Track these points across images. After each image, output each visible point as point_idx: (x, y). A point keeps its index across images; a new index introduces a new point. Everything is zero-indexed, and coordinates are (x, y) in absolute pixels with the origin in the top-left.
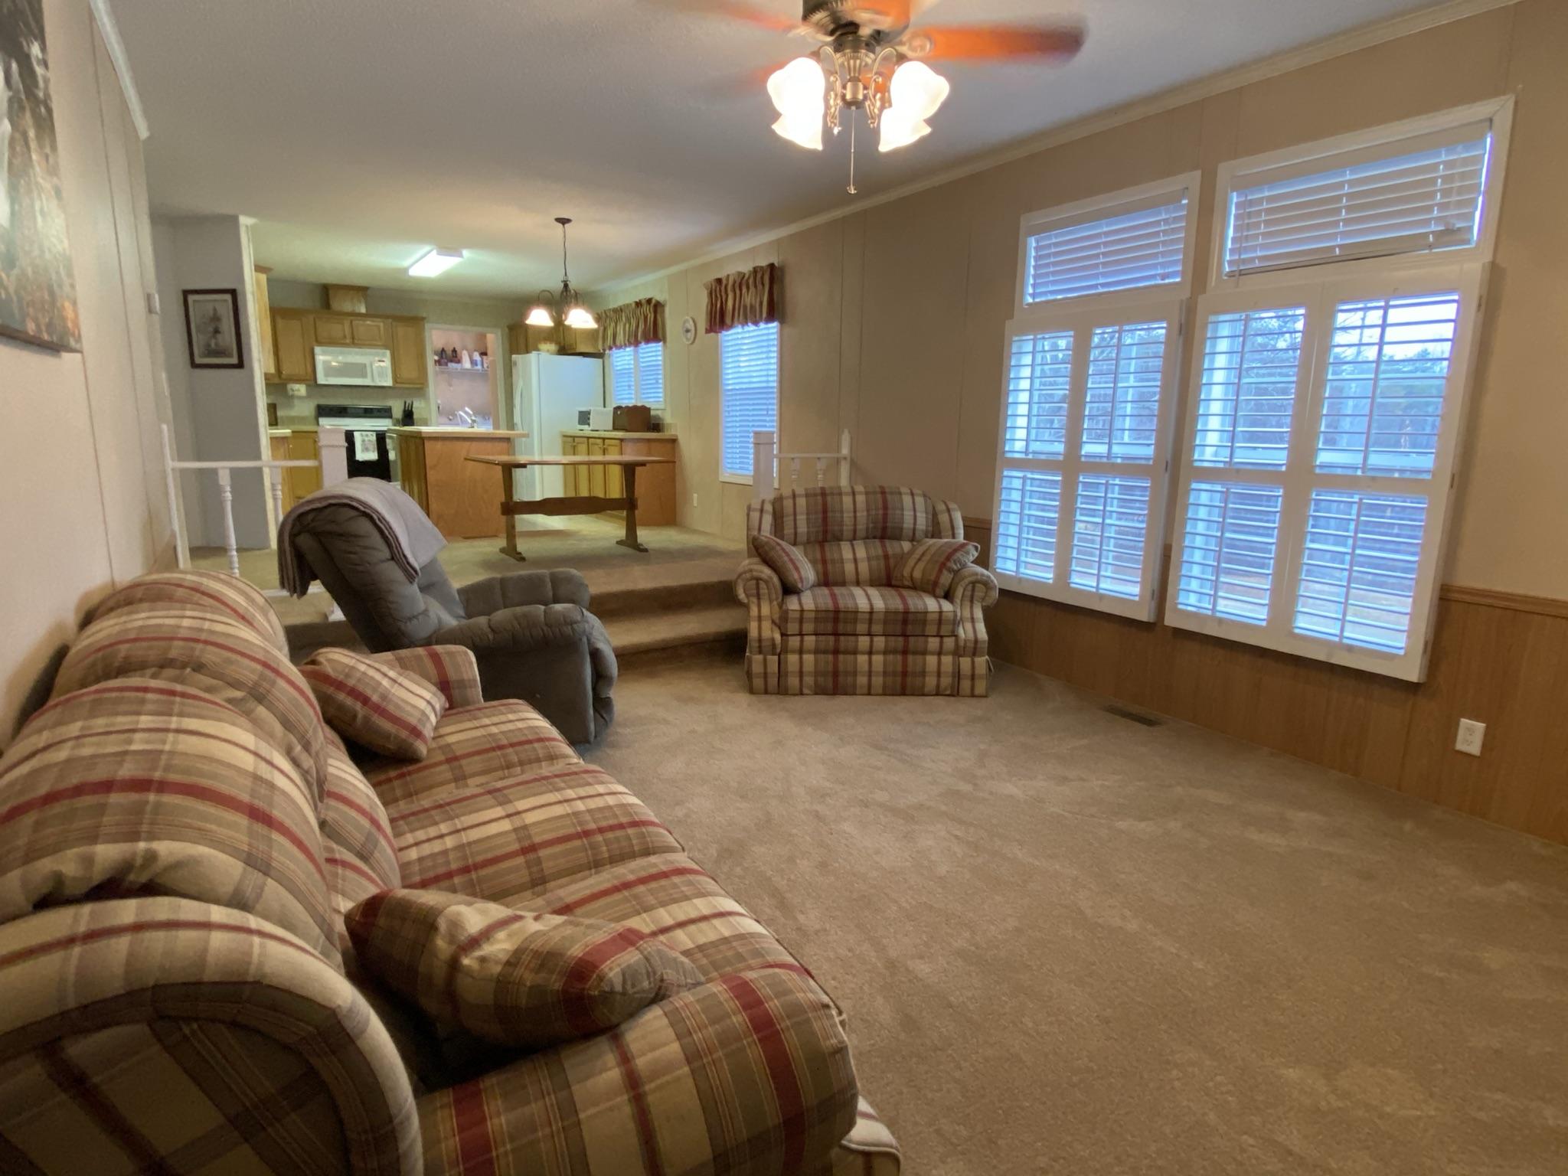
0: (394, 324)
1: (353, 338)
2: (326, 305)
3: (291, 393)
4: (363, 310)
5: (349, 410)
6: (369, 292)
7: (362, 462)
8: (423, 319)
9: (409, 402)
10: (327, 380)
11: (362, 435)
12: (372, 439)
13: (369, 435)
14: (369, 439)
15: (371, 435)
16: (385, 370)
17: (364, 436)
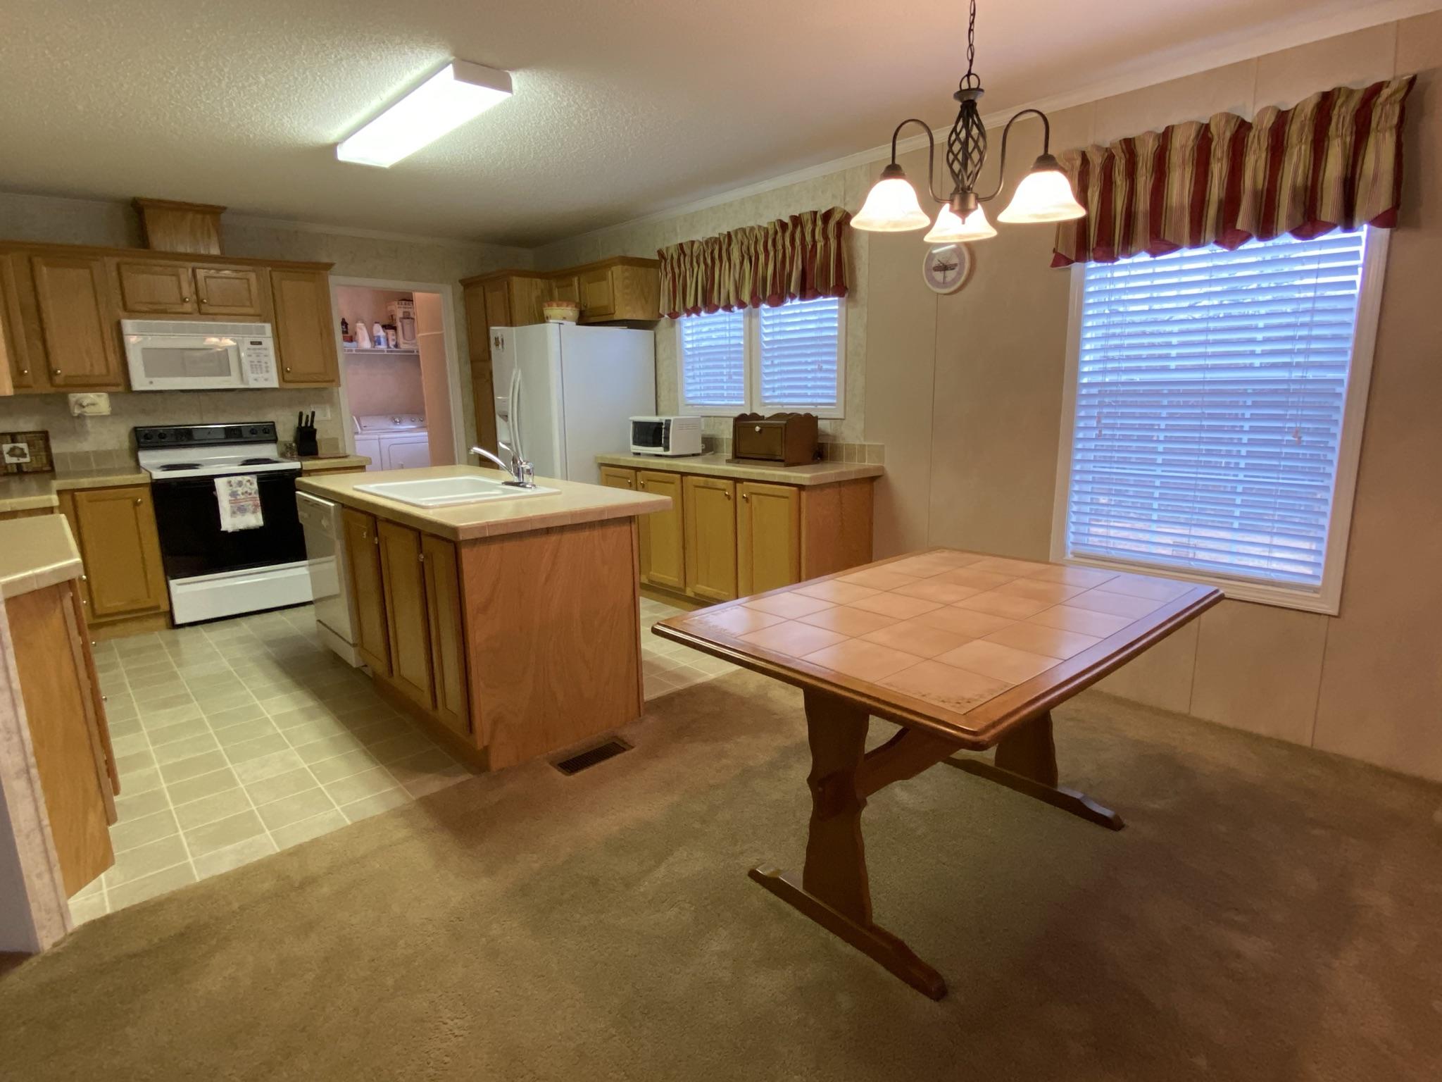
0: (275, 274)
1: (199, 302)
2: (141, 239)
3: (77, 411)
4: (215, 251)
5: (196, 436)
6: (224, 217)
7: (234, 533)
8: (329, 266)
9: (307, 412)
10: (151, 383)
11: (230, 482)
12: (252, 489)
13: (244, 482)
14: (245, 489)
15: (249, 481)
16: (264, 359)
17: (234, 485)
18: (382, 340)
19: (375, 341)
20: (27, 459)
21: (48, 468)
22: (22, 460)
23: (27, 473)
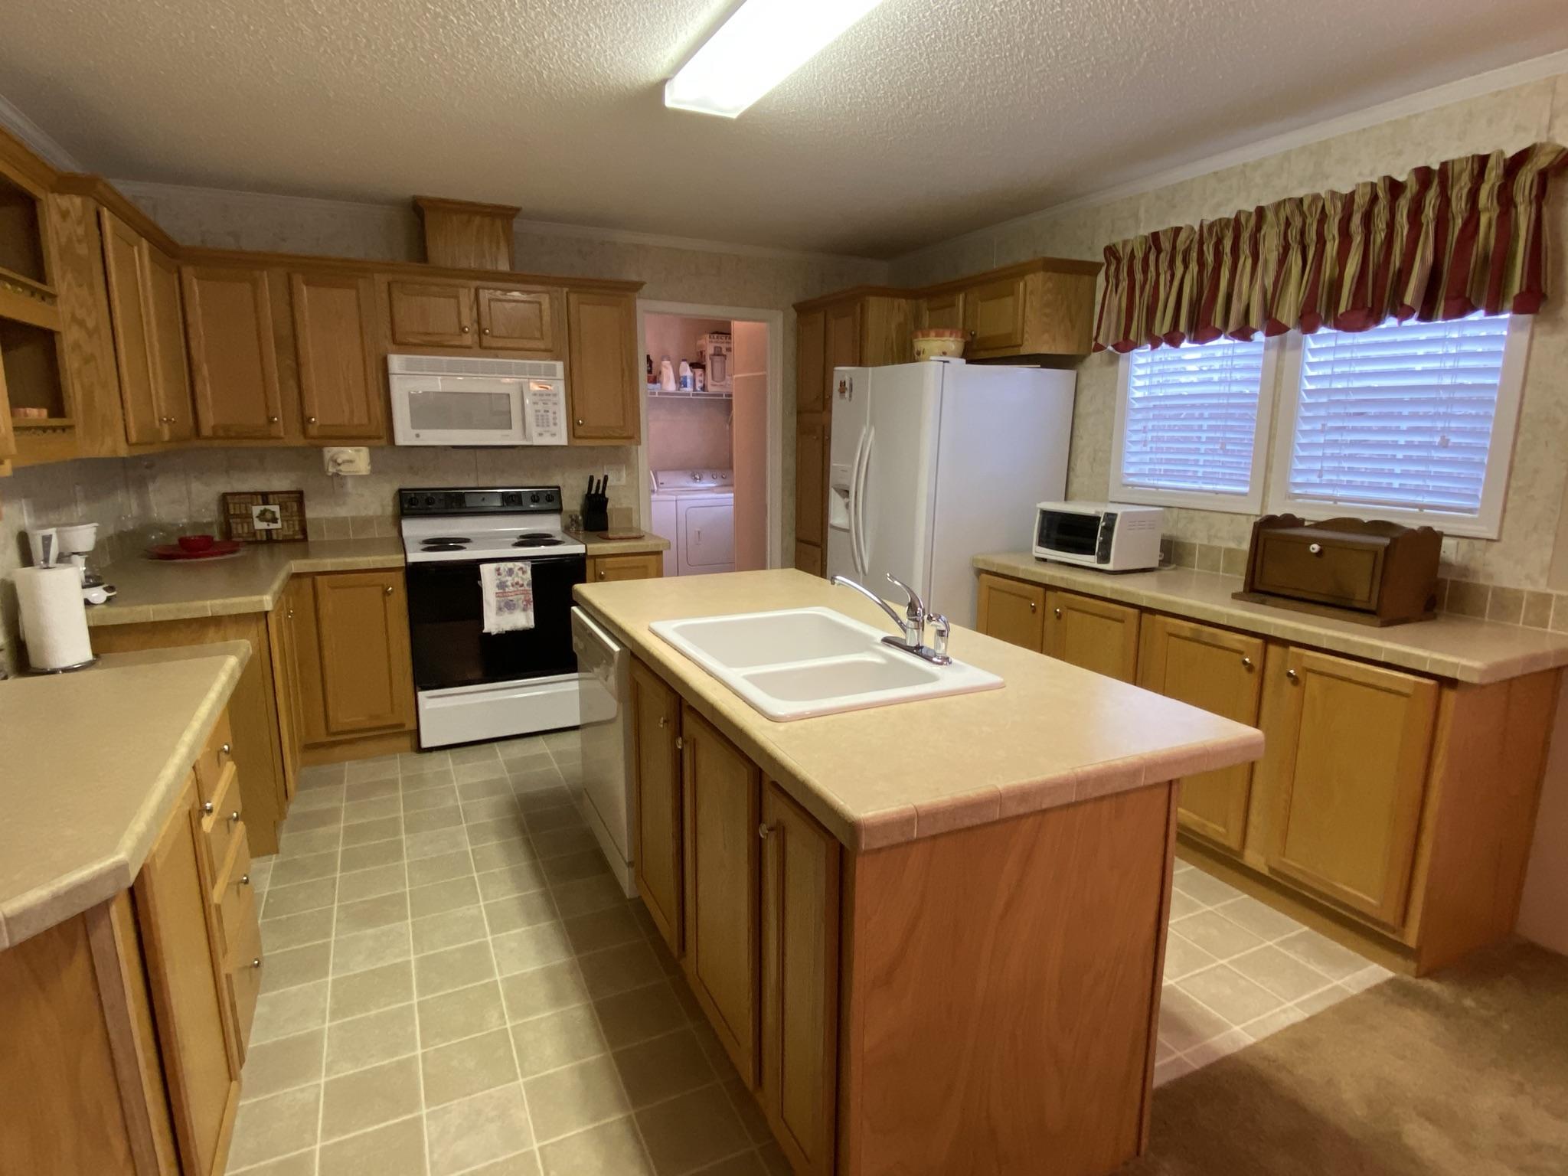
0: (573, 298)
1: (481, 332)
2: (420, 251)
3: (331, 470)
4: (504, 266)
5: (470, 502)
6: (517, 225)
7: (499, 636)
8: (635, 287)
9: (599, 477)
10: (418, 436)
11: (498, 570)
12: (522, 579)
13: (516, 570)
14: (516, 580)
15: (521, 569)
16: (551, 407)
17: (504, 574)
18: (689, 381)
19: (681, 382)
20: (278, 525)
21: (299, 536)
22: (273, 526)
23: (277, 541)
